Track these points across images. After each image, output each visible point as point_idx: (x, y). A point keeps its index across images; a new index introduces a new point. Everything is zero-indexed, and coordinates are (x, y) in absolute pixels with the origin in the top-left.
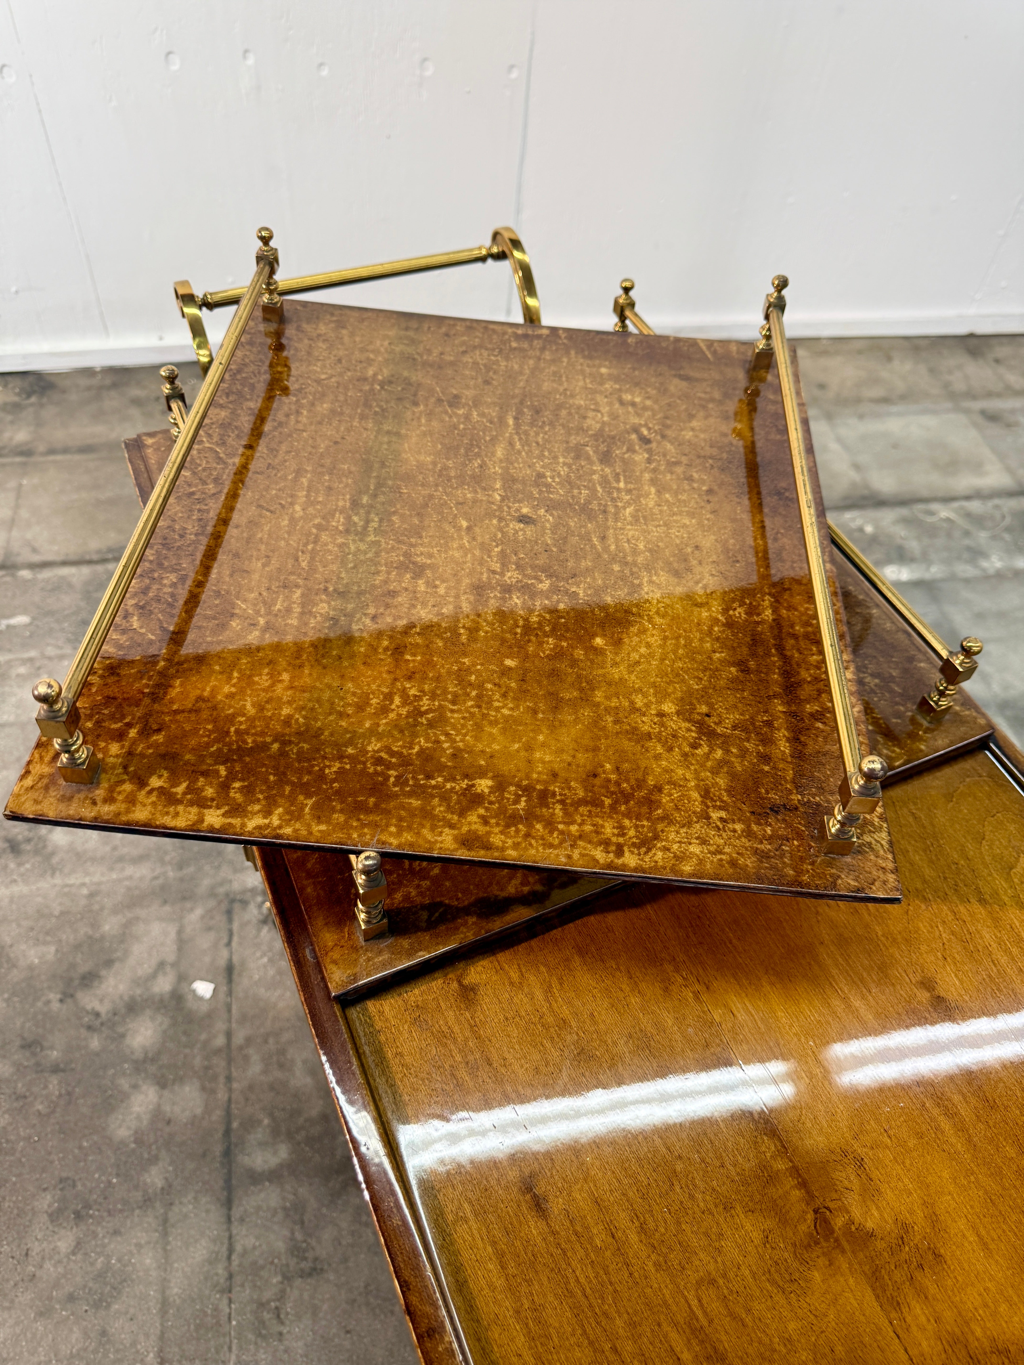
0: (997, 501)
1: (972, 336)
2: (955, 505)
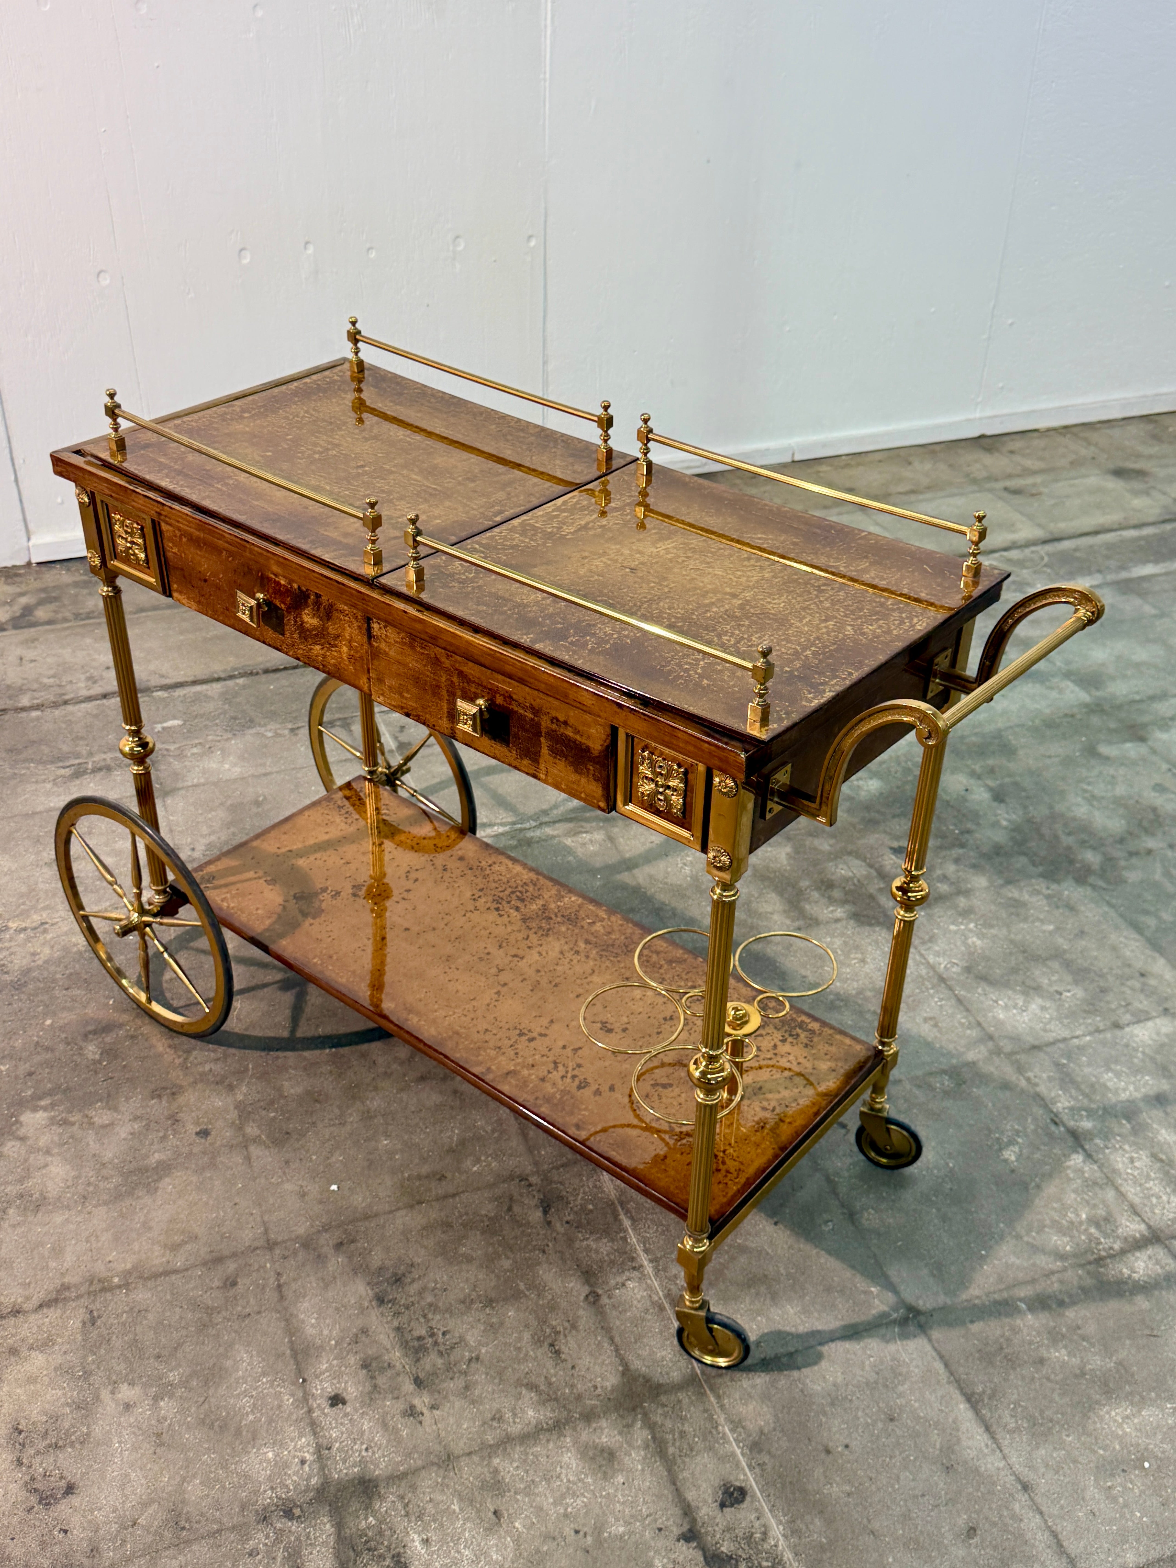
0: (1033, 548)
1: (982, 437)
2: (996, 555)
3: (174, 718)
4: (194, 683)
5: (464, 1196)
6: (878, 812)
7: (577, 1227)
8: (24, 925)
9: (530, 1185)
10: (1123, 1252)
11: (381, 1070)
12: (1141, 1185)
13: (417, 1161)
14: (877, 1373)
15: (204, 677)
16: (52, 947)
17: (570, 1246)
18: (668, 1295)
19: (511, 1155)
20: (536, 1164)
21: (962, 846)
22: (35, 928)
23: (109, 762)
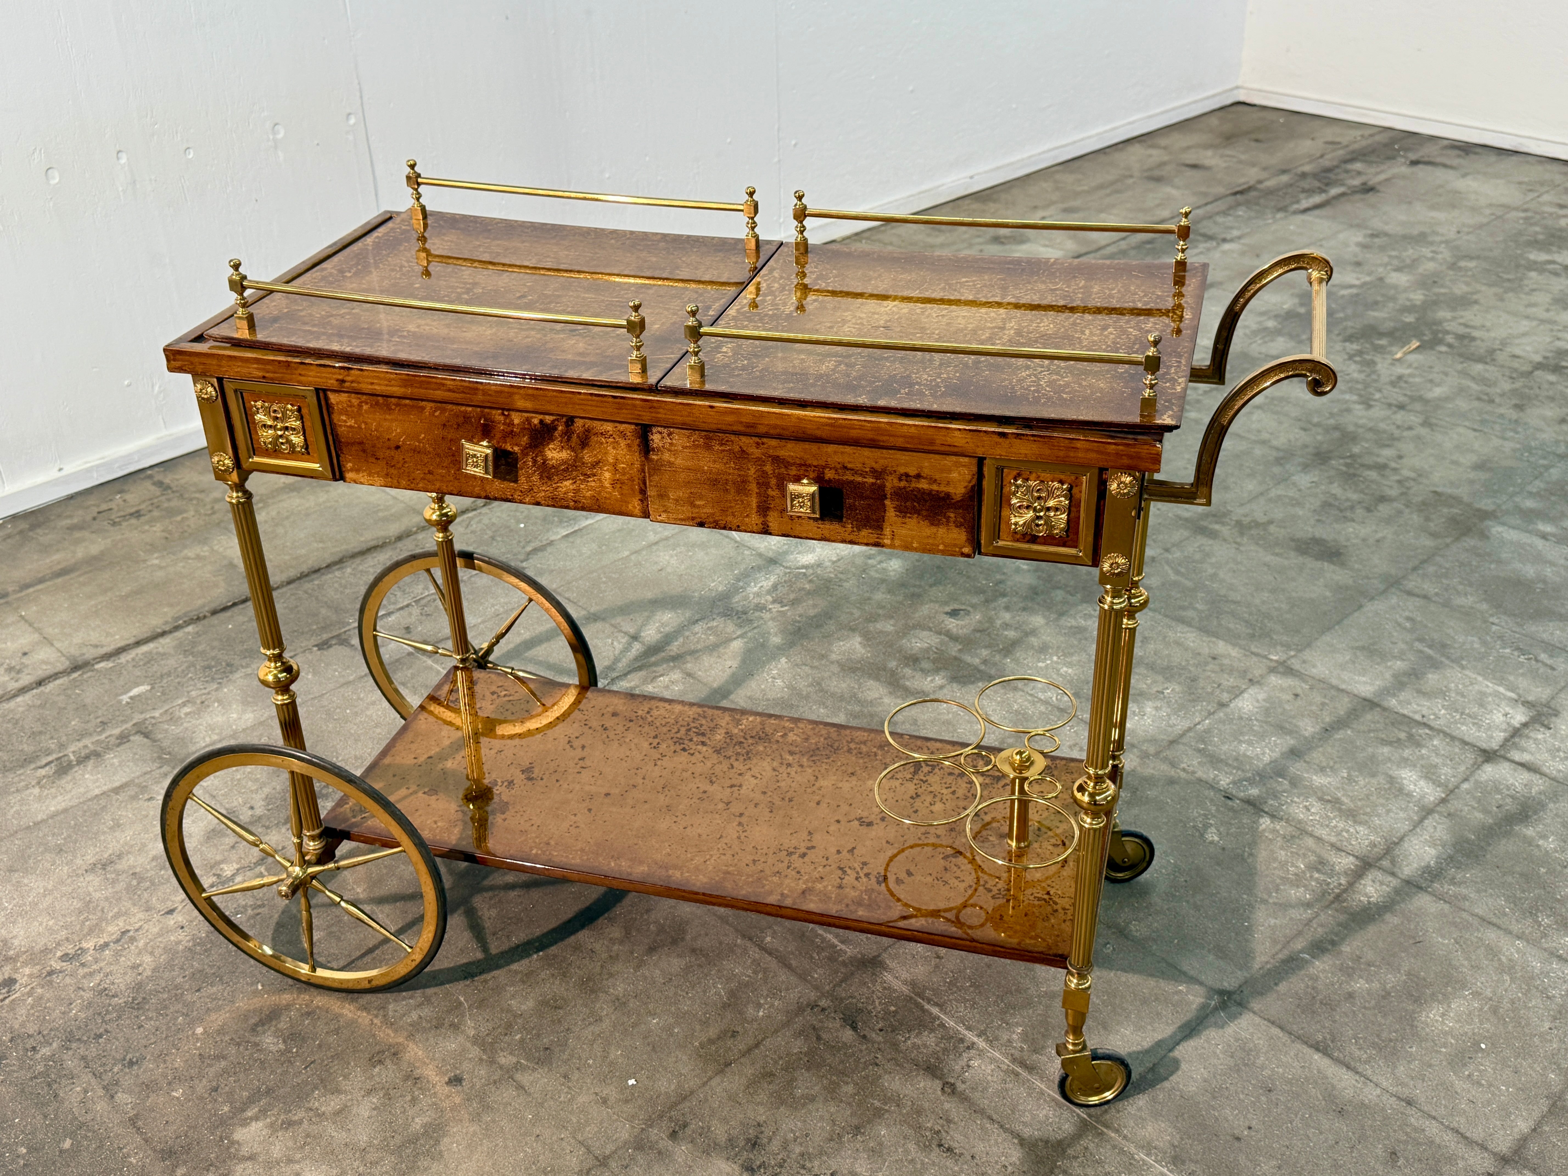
3: (137, 685)
4: (138, 643)
5: (767, 1042)
6: (915, 586)
7: (893, 1031)
8: (102, 941)
9: (823, 1010)
10: (1351, 884)
11: (604, 956)
12: (1327, 826)
13: (698, 1027)
14: (1232, 1057)
15: (146, 635)
16: (152, 953)
17: (898, 1051)
18: (1014, 1060)
19: (787, 989)
20: (816, 988)
21: (1004, 595)
22: (117, 941)
23: (92, 747)
